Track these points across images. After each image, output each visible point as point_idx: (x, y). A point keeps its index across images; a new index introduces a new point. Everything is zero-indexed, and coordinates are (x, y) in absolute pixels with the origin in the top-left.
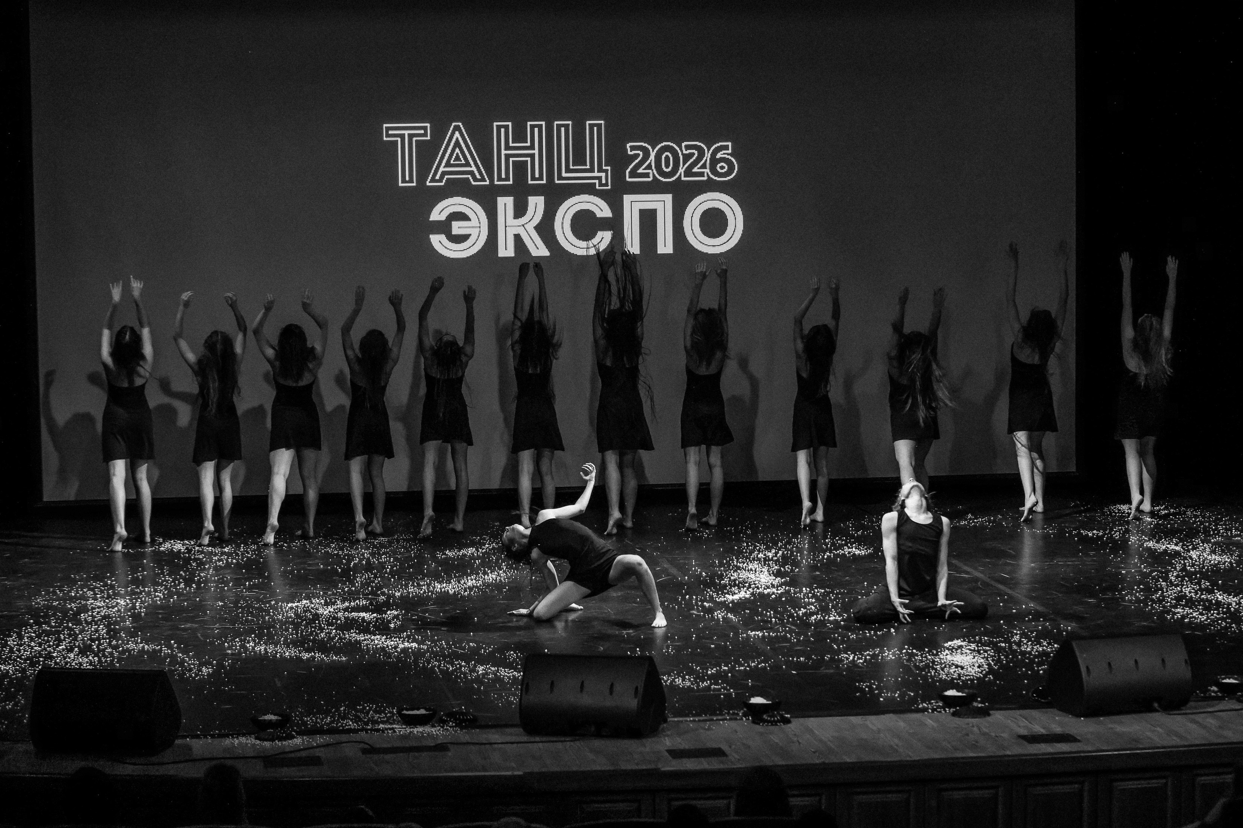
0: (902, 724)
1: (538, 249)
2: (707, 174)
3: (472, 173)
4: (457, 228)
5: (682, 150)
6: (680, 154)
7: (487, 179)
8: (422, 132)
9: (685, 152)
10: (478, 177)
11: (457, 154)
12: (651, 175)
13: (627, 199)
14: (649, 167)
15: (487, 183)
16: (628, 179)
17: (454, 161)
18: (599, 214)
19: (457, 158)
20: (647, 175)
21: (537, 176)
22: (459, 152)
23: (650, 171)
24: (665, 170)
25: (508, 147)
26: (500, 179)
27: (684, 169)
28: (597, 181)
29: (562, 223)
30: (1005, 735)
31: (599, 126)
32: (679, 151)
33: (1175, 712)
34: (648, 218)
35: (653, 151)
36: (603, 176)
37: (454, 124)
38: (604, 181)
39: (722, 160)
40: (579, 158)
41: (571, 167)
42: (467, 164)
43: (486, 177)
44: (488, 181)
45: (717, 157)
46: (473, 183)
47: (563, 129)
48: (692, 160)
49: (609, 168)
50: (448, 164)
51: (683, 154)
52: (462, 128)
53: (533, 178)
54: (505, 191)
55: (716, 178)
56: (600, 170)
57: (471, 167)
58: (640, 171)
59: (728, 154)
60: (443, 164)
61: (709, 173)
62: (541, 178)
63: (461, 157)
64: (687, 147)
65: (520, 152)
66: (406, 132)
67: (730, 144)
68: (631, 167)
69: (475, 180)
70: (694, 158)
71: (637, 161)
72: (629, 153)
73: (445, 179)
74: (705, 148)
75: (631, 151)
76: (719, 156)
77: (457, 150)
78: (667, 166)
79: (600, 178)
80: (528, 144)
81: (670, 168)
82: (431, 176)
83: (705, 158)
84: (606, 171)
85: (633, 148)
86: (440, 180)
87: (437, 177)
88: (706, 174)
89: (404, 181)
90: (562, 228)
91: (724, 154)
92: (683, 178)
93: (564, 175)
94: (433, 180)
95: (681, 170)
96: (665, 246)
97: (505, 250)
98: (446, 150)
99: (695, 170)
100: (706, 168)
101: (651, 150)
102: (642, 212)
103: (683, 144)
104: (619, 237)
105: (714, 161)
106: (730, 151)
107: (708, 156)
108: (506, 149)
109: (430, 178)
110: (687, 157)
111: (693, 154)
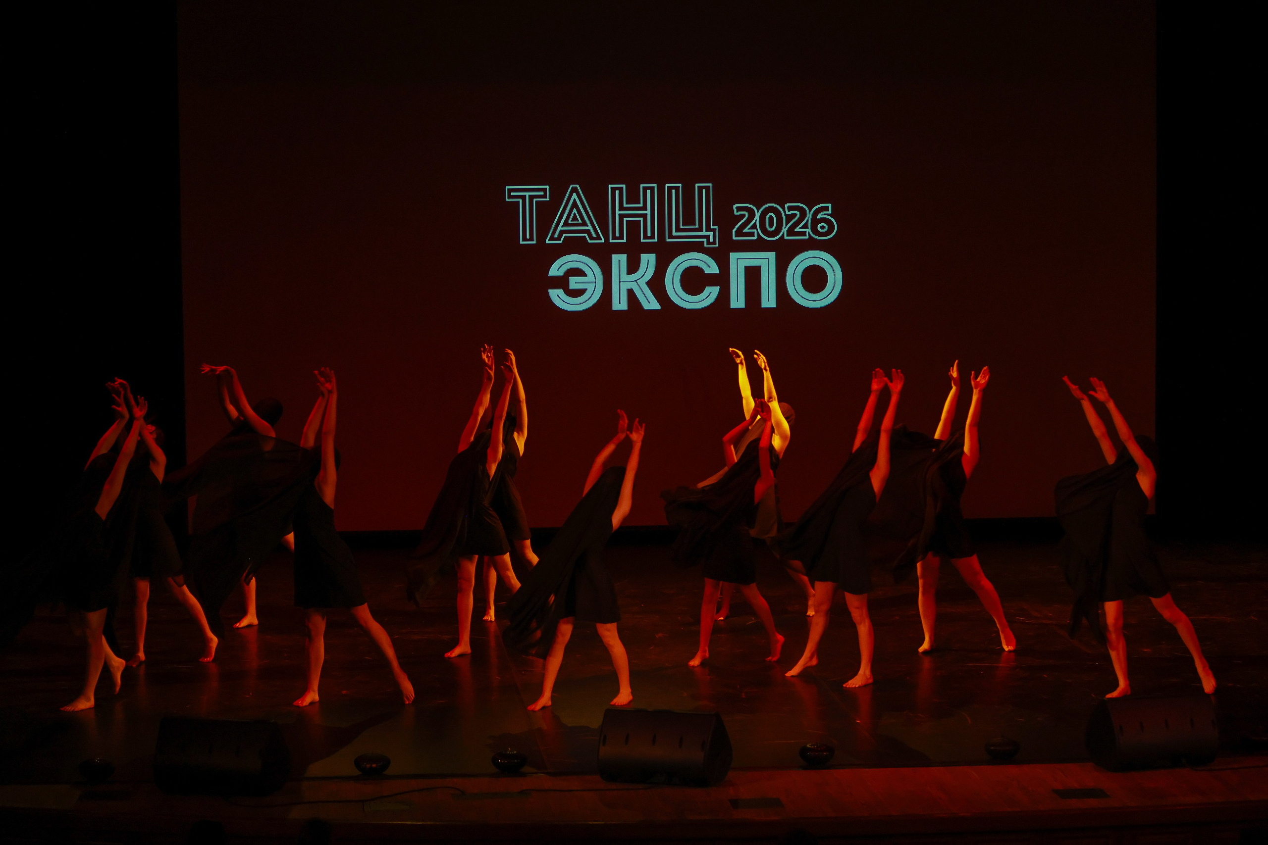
1: (650, 303)
2: (809, 233)
3: (588, 232)
4: (574, 283)
5: (785, 212)
6: (783, 214)
7: (602, 237)
8: (542, 193)
9: (787, 213)
10: (594, 235)
11: (575, 214)
12: (756, 234)
13: (733, 256)
14: (754, 227)
15: (603, 241)
16: (734, 238)
17: (571, 221)
18: (707, 271)
19: (575, 218)
20: (752, 234)
21: (649, 234)
22: (576, 213)
23: (755, 230)
24: (769, 229)
25: (622, 208)
26: (614, 237)
27: (786, 229)
28: (705, 240)
29: (673, 279)
31: (707, 188)
32: (782, 212)
34: (753, 275)
35: (758, 212)
36: (710, 235)
37: (571, 186)
38: (711, 240)
39: (823, 220)
40: (689, 218)
41: (681, 227)
42: (584, 224)
43: (601, 235)
44: (603, 239)
45: (818, 218)
46: (590, 241)
47: (673, 191)
48: (794, 221)
49: (716, 227)
50: (566, 224)
51: (785, 214)
52: (580, 190)
53: (646, 237)
54: (619, 249)
55: (817, 237)
56: (708, 229)
57: (588, 226)
58: (746, 230)
59: (828, 215)
60: (562, 224)
61: (811, 233)
62: (653, 237)
63: (578, 217)
64: (790, 208)
65: (633, 212)
66: (527, 194)
67: (830, 205)
68: (737, 227)
69: (591, 238)
70: (796, 218)
71: (743, 221)
72: (736, 213)
73: (563, 237)
74: (807, 209)
75: (737, 212)
76: (819, 216)
77: (575, 211)
78: (771, 225)
79: (708, 237)
80: (641, 205)
81: (774, 227)
82: (550, 234)
83: (807, 219)
84: (714, 230)
85: (739, 209)
86: (559, 238)
87: (556, 236)
88: (807, 234)
89: (525, 239)
90: (673, 283)
91: (825, 214)
92: (786, 237)
93: (674, 233)
94: (552, 238)
95: (784, 230)
96: (768, 300)
97: (620, 304)
98: (565, 211)
99: (797, 229)
100: (808, 228)
101: (756, 211)
102: (748, 269)
103: (786, 206)
104: (724, 295)
105: (815, 221)
106: (830, 212)
107: (809, 216)
108: (620, 210)
109: (549, 237)
110: (789, 218)
111: (795, 215)
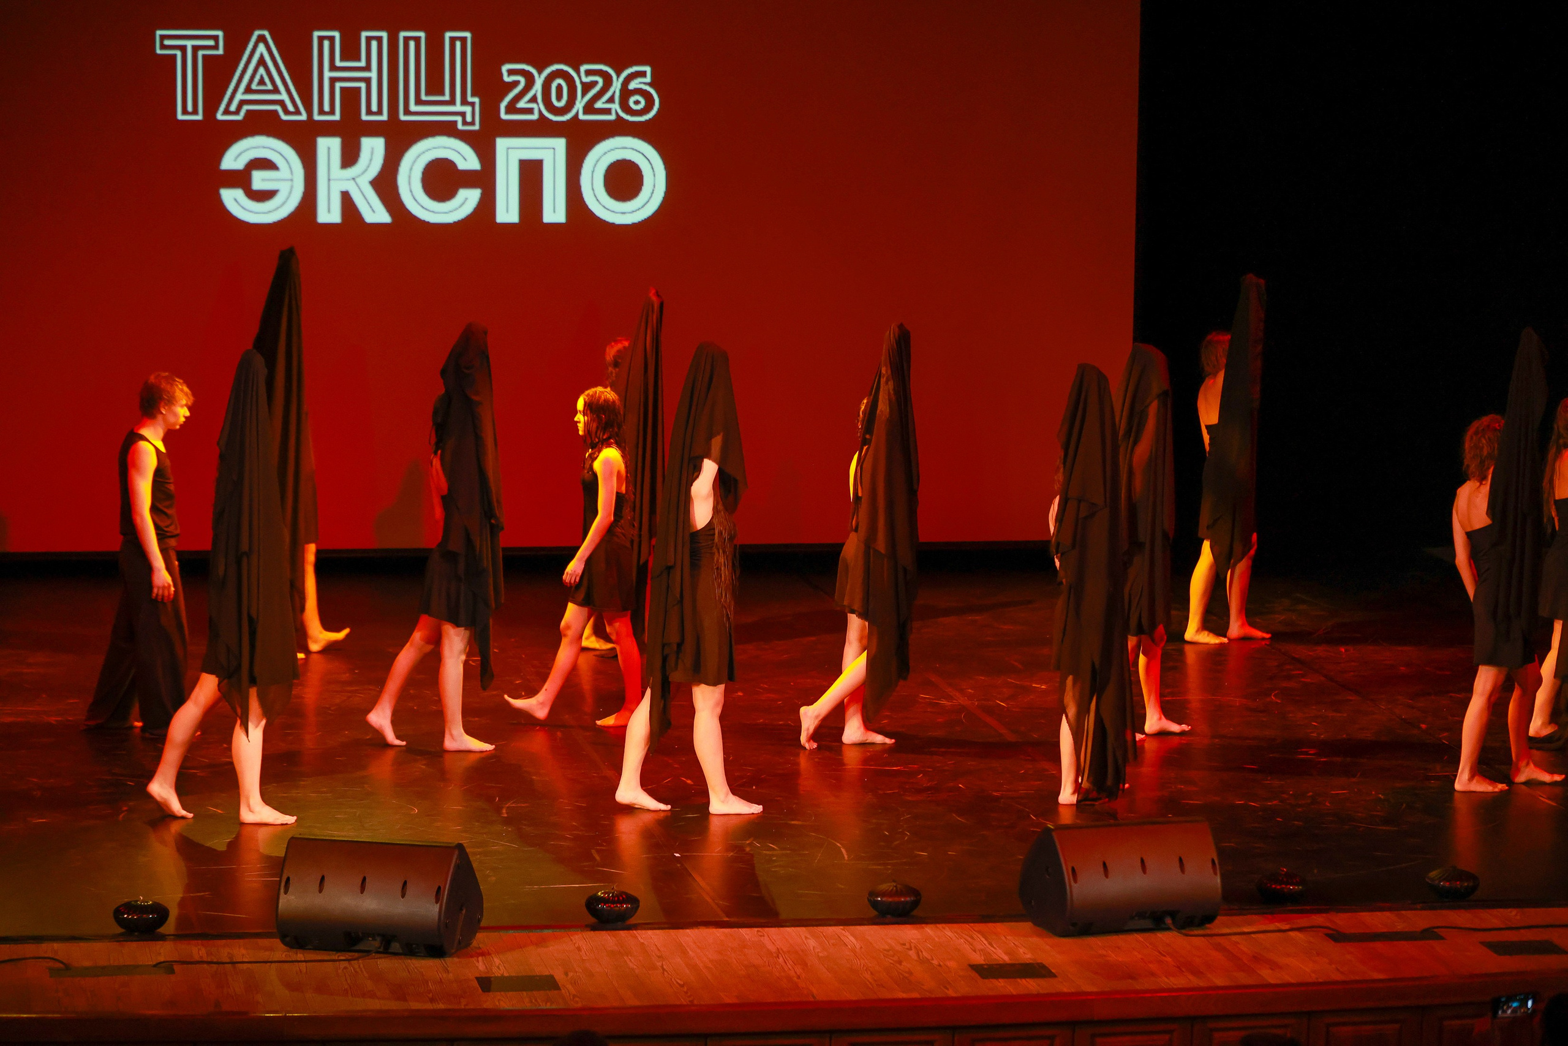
0: (812, 943)
1: (376, 213)
2: (616, 111)
3: (281, 103)
4: (260, 180)
5: (581, 77)
6: (578, 82)
7: (302, 111)
8: (212, 43)
9: (584, 79)
10: (291, 108)
11: (262, 75)
12: (536, 112)
13: (503, 144)
14: (534, 99)
16: (504, 116)
17: (256, 85)
18: (462, 165)
19: (262, 82)
20: (530, 111)
21: (374, 107)
22: (264, 73)
23: (535, 105)
24: (554, 103)
25: (333, 67)
26: (321, 112)
27: (582, 104)
28: (459, 119)
29: (410, 180)
30: (952, 964)
31: (464, 40)
32: (577, 77)
33: (1196, 932)
34: (531, 173)
35: (538, 77)
36: (466, 111)
37: (255, 34)
38: (469, 119)
39: (638, 91)
40: (435, 85)
41: (423, 98)
42: (276, 90)
43: (301, 109)
44: (305, 115)
45: (630, 88)
46: (284, 117)
47: (412, 43)
48: (594, 91)
49: (476, 100)
50: (248, 90)
51: (582, 83)
52: (269, 40)
53: (368, 112)
54: (328, 129)
55: (628, 117)
56: (464, 102)
57: (281, 94)
58: (521, 105)
59: (645, 83)
60: (242, 89)
61: (619, 110)
62: (379, 112)
63: (268, 79)
64: (589, 73)
65: (350, 74)
66: (188, 43)
67: (648, 69)
68: (507, 99)
69: (287, 112)
70: (598, 88)
71: (516, 91)
72: (506, 78)
73: (245, 110)
74: (613, 74)
75: (508, 77)
76: (633, 85)
77: (262, 70)
78: (559, 99)
79: (463, 114)
80: (362, 64)
81: (564, 101)
82: (224, 105)
83: (613, 89)
84: (473, 104)
85: (511, 72)
86: (237, 112)
87: (233, 108)
88: (614, 112)
89: (184, 112)
90: (410, 187)
91: (641, 83)
92: (582, 117)
93: (413, 108)
94: (227, 112)
95: (580, 105)
96: (554, 212)
97: (329, 213)
98: (246, 71)
99: (600, 105)
100: (614, 103)
101: (536, 76)
102: (523, 164)
103: (583, 68)
104: (488, 203)
105: (626, 93)
106: (648, 79)
107: (617, 85)
108: (330, 71)
109: (222, 107)
110: (587, 87)
111: (595, 83)
